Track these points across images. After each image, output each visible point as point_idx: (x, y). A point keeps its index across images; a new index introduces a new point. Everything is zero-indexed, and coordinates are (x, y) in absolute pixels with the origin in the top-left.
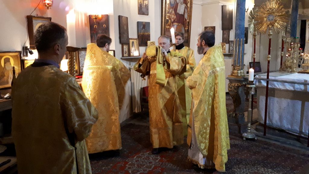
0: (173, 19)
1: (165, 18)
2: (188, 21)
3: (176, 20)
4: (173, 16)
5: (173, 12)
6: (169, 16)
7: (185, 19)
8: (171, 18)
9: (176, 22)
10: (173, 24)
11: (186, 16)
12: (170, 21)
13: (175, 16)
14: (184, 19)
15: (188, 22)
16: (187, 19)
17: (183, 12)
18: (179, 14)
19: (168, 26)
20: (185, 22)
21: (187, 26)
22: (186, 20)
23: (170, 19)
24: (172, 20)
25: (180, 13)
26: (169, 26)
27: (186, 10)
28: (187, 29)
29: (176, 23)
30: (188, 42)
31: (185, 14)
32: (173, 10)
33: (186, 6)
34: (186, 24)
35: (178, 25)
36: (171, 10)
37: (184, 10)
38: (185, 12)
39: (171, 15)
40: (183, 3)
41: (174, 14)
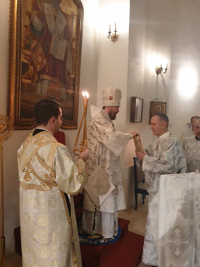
0: (40, 64)
1: (18, 59)
2: (73, 76)
3: (47, 70)
4: (40, 59)
5: (41, 50)
6: (30, 56)
7: (68, 71)
8: (35, 63)
9: (48, 74)
10: (39, 77)
11: (69, 66)
12: (31, 68)
13: (45, 61)
14: (66, 72)
15: (74, 79)
16: (70, 71)
17: (64, 55)
18: (54, 58)
19: (25, 78)
20: (67, 78)
21: (72, 87)
22: (69, 74)
23: (32, 64)
24: (39, 67)
25: (57, 57)
26: (29, 79)
27: (69, 55)
29: (47, 76)
30: (74, 119)
31: (68, 61)
32: (39, 44)
33: (69, 46)
34: (70, 83)
35: (52, 82)
36: (34, 44)
37: (64, 53)
38: (68, 56)
39: (34, 56)
40: (64, 38)
41: (41, 54)
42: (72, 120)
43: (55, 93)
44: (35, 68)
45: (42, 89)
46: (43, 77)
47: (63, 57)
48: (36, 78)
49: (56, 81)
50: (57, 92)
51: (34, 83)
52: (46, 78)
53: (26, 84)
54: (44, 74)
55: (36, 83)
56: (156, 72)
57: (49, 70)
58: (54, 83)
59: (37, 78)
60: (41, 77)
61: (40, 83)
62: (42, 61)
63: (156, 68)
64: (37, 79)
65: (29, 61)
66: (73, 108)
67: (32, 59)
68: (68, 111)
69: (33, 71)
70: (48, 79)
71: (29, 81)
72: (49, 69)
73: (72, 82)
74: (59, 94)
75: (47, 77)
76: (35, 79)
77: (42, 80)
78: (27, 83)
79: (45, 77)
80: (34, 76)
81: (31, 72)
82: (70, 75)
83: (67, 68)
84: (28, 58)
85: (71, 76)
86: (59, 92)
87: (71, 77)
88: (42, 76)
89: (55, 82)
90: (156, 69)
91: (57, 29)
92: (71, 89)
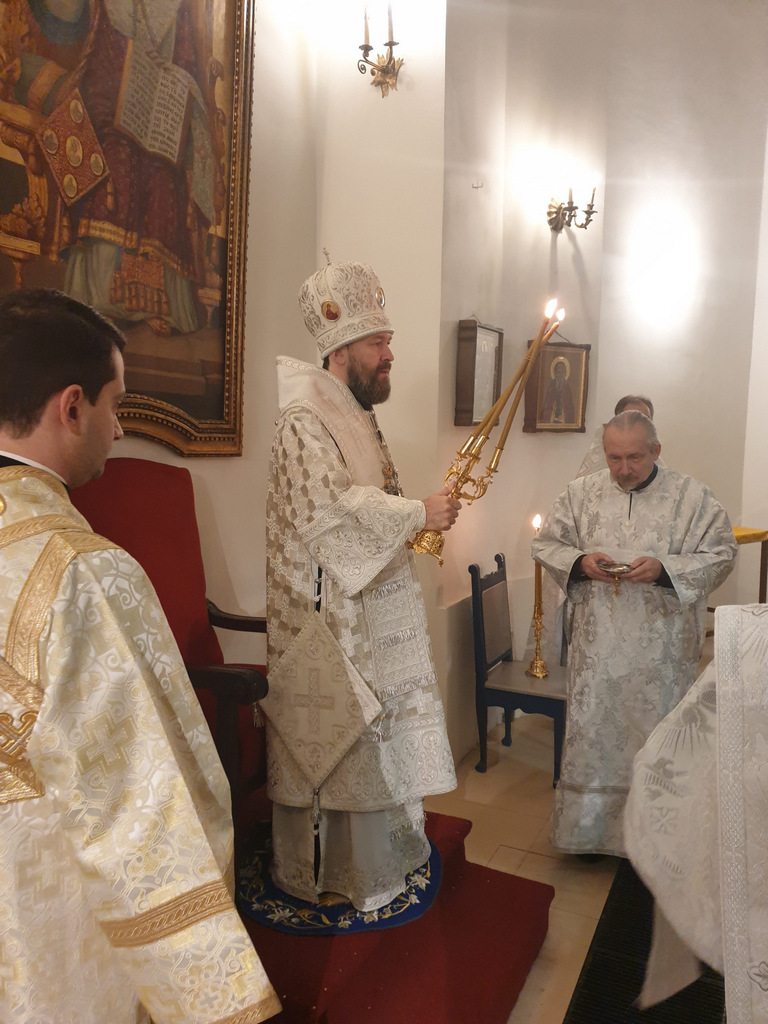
2: (218, 231)
4: (74, 149)
5: (77, 106)
6: (29, 133)
7: (197, 209)
9: (112, 217)
10: (74, 227)
11: (202, 187)
13: (97, 159)
14: (190, 210)
16: (211, 215)
17: (177, 137)
19: (13, 233)
21: (216, 279)
22: (203, 221)
23: (42, 169)
24: (71, 187)
27: (201, 138)
28: (211, 296)
30: (228, 414)
31: (197, 166)
32: (70, 81)
33: (200, 100)
34: (207, 261)
35: (133, 252)
36: (45, 76)
37: (180, 129)
38: (197, 144)
39: (49, 132)
40: (175, 62)
41: (81, 127)
42: (221, 418)
43: (146, 303)
44: (54, 190)
45: (91, 282)
46: (92, 232)
47: (177, 147)
48: (61, 235)
49: (149, 249)
50: (155, 299)
51: (54, 258)
52: (106, 236)
53: (19, 260)
54: (98, 219)
55: (64, 254)
56: (550, 222)
57: (116, 201)
58: (140, 259)
59: (66, 232)
60: (82, 231)
61: (79, 257)
62: (86, 156)
63: (550, 206)
64: (66, 238)
65: (25, 156)
66: (222, 367)
67: (37, 147)
68: (202, 379)
69: (45, 202)
70: (113, 238)
71: (34, 248)
72: (116, 194)
73: (214, 254)
74: (164, 306)
75: (111, 232)
76: (56, 239)
77: (89, 242)
78: (21, 256)
79: (102, 230)
80: (50, 224)
81: (40, 205)
82: (207, 224)
83: (192, 194)
84: (22, 139)
85: (212, 230)
86: (164, 299)
87: (211, 236)
88: (88, 227)
89: (145, 255)
90: (548, 210)
91: (145, 16)
92: (212, 287)
